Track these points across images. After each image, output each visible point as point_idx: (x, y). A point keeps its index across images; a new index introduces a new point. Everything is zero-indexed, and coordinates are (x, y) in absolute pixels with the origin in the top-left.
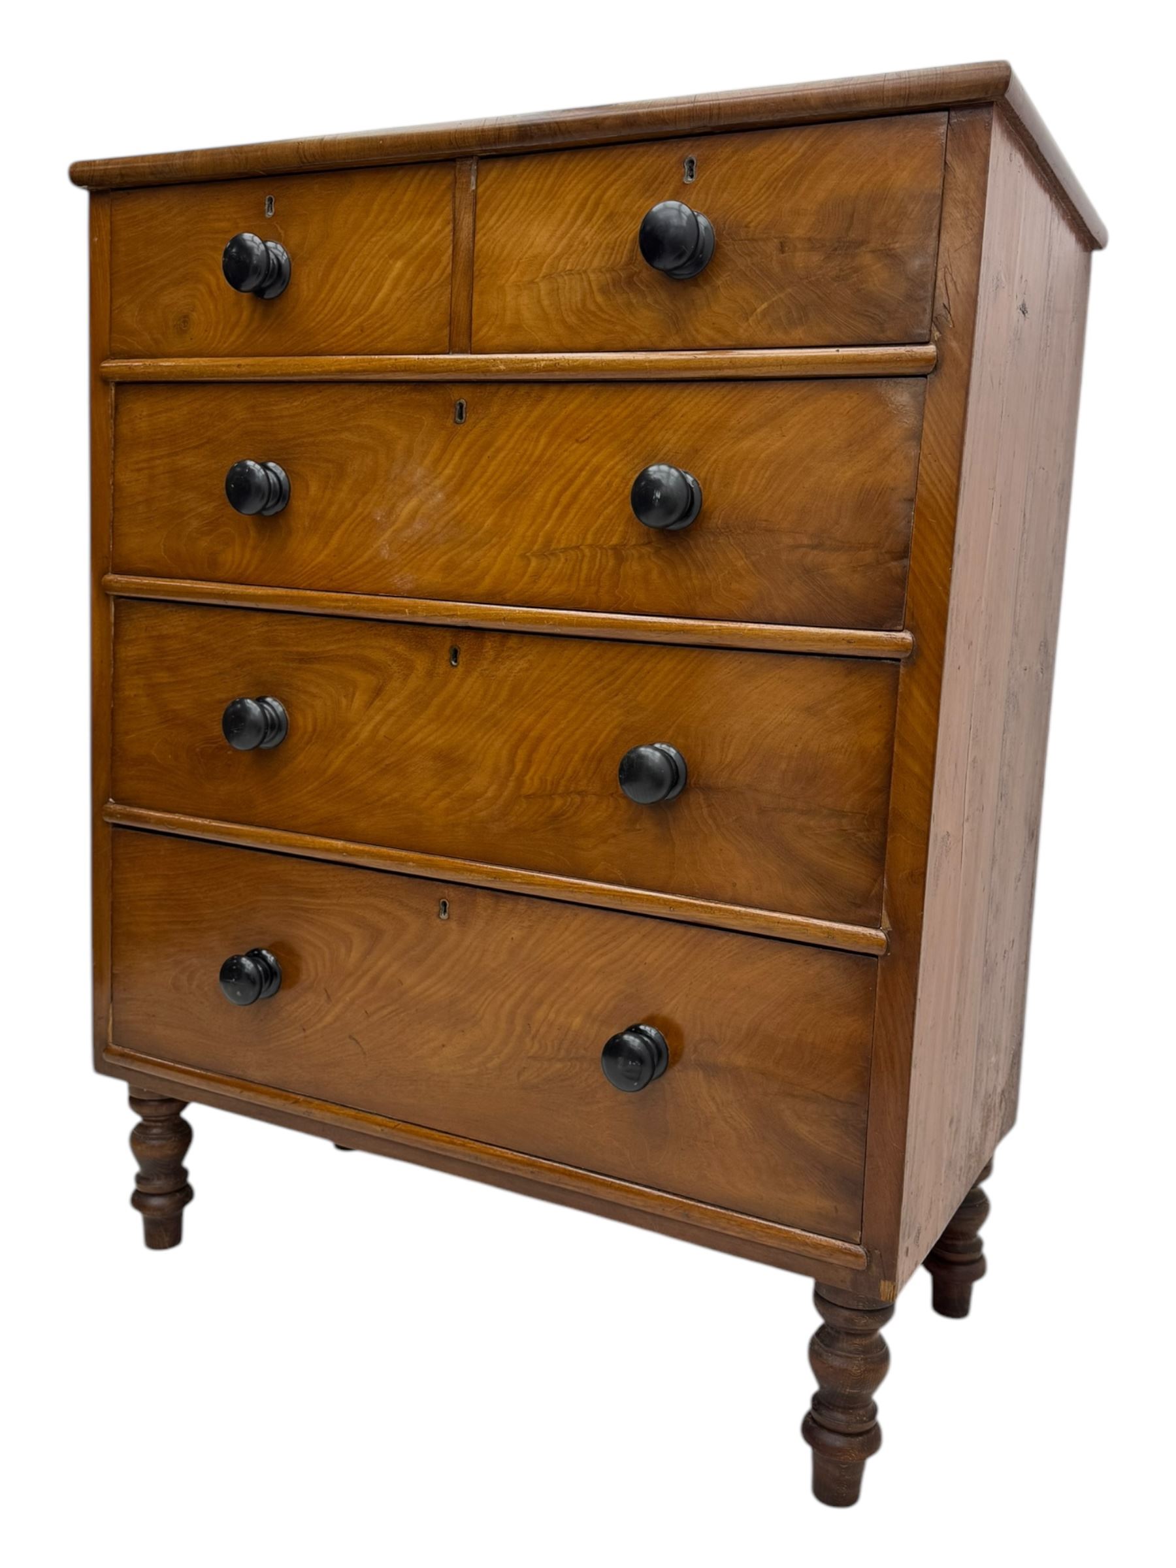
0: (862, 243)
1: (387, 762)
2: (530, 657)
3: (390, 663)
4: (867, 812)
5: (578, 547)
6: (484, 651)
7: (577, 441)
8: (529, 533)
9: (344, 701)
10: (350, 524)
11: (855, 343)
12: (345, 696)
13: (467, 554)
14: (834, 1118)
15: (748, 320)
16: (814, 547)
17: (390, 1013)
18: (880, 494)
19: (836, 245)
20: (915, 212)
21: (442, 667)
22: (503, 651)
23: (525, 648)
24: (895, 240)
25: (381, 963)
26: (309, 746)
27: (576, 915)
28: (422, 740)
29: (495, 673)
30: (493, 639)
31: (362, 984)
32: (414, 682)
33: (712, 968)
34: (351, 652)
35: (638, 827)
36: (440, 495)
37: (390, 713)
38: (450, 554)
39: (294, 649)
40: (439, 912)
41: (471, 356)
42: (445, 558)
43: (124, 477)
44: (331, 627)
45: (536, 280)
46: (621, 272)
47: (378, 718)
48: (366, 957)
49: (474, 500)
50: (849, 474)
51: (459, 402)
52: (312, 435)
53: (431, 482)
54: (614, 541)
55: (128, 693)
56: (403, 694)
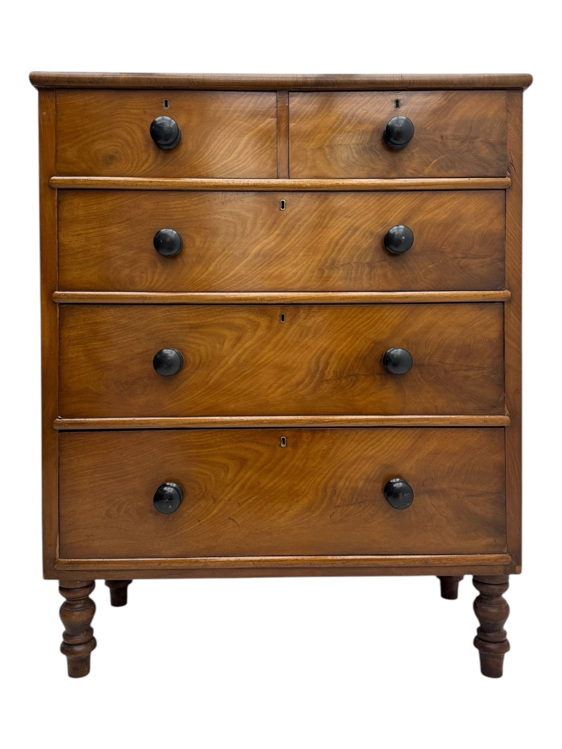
0: (477, 138)
1: (246, 373)
2: (325, 315)
3: (245, 324)
4: (495, 367)
5: (349, 263)
6: (299, 314)
7: (346, 217)
8: (323, 258)
9: (218, 346)
10: (221, 259)
11: (477, 176)
12: (219, 343)
13: (290, 270)
14: (491, 501)
15: (428, 166)
16: (463, 258)
17: (253, 501)
18: (491, 235)
19: (466, 138)
20: (497, 127)
21: (276, 323)
22: (310, 313)
23: (321, 311)
24: (490, 137)
25: (247, 476)
26: (197, 371)
27: (357, 433)
28: (266, 360)
29: (306, 324)
30: (304, 308)
31: (236, 488)
32: (260, 333)
33: (429, 445)
34: (222, 321)
35: (386, 387)
36: (273, 243)
37: (246, 349)
38: (280, 270)
39: (187, 322)
40: (281, 444)
41: (290, 180)
42: (277, 272)
43: (66, 239)
44: (209, 309)
45: (324, 147)
46: (366, 145)
47: (239, 352)
48: (237, 474)
49: (292, 245)
50: (476, 228)
51: (282, 200)
52: (196, 217)
53: (268, 237)
54: (368, 260)
55: (70, 356)
56: (254, 338)
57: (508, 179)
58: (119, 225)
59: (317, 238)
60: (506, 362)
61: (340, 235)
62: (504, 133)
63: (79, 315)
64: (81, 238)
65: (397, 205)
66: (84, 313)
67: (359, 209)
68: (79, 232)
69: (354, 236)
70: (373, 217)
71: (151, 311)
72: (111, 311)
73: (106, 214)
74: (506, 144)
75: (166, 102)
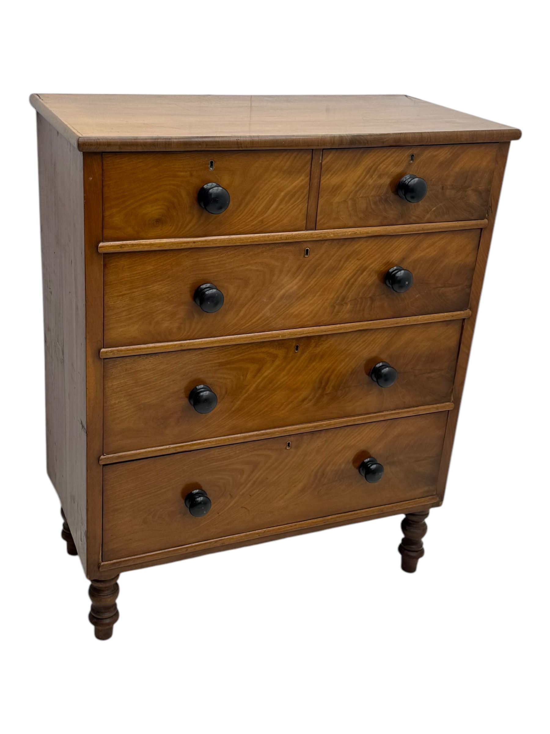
0: (469, 187)
1: (263, 397)
2: (331, 342)
3: (266, 357)
4: (450, 368)
5: (356, 299)
6: (311, 344)
7: (358, 259)
8: (335, 296)
9: (242, 377)
10: (250, 305)
11: (463, 220)
12: (242, 376)
13: (308, 308)
14: (431, 462)
15: (429, 213)
16: (442, 287)
17: (261, 492)
18: (465, 267)
19: (461, 187)
20: (486, 177)
21: (291, 353)
22: (319, 342)
23: (328, 339)
24: (479, 186)
25: (258, 474)
26: (223, 400)
28: (280, 384)
29: (315, 351)
30: (315, 339)
32: (277, 363)
34: (247, 357)
35: (371, 393)
36: (295, 287)
37: (265, 377)
38: (300, 310)
39: (217, 361)
40: (286, 447)
41: (316, 231)
42: (296, 312)
43: (111, 300)
44: (236, 349)
45: (347, 200)
46: (382, 197)
47: (259, 380)
48: (250, 475)
49: (312, 287)
50: (455, 262)
51: (306, 249)
52: (231, 269)
53: (292, 282)
54: (370, 295)
55: (113, 402)
56: (272, 368)
57: (486, 220)
58: (161, 282)
59: (332, 280)
60: (458, 364)
61: (351, 275)
62: (490, 182)
63: (122, 366)
64: (125, 298)
65: (399, 246)
66: (126, 364)
67: (368, 252)
68: (123, 293)
69: (362, 276)
70: (379, 258)
71: (186, 355)
72: (150, 360)
73: (149, 274)
74: (490, 191)
75: (212, 163)
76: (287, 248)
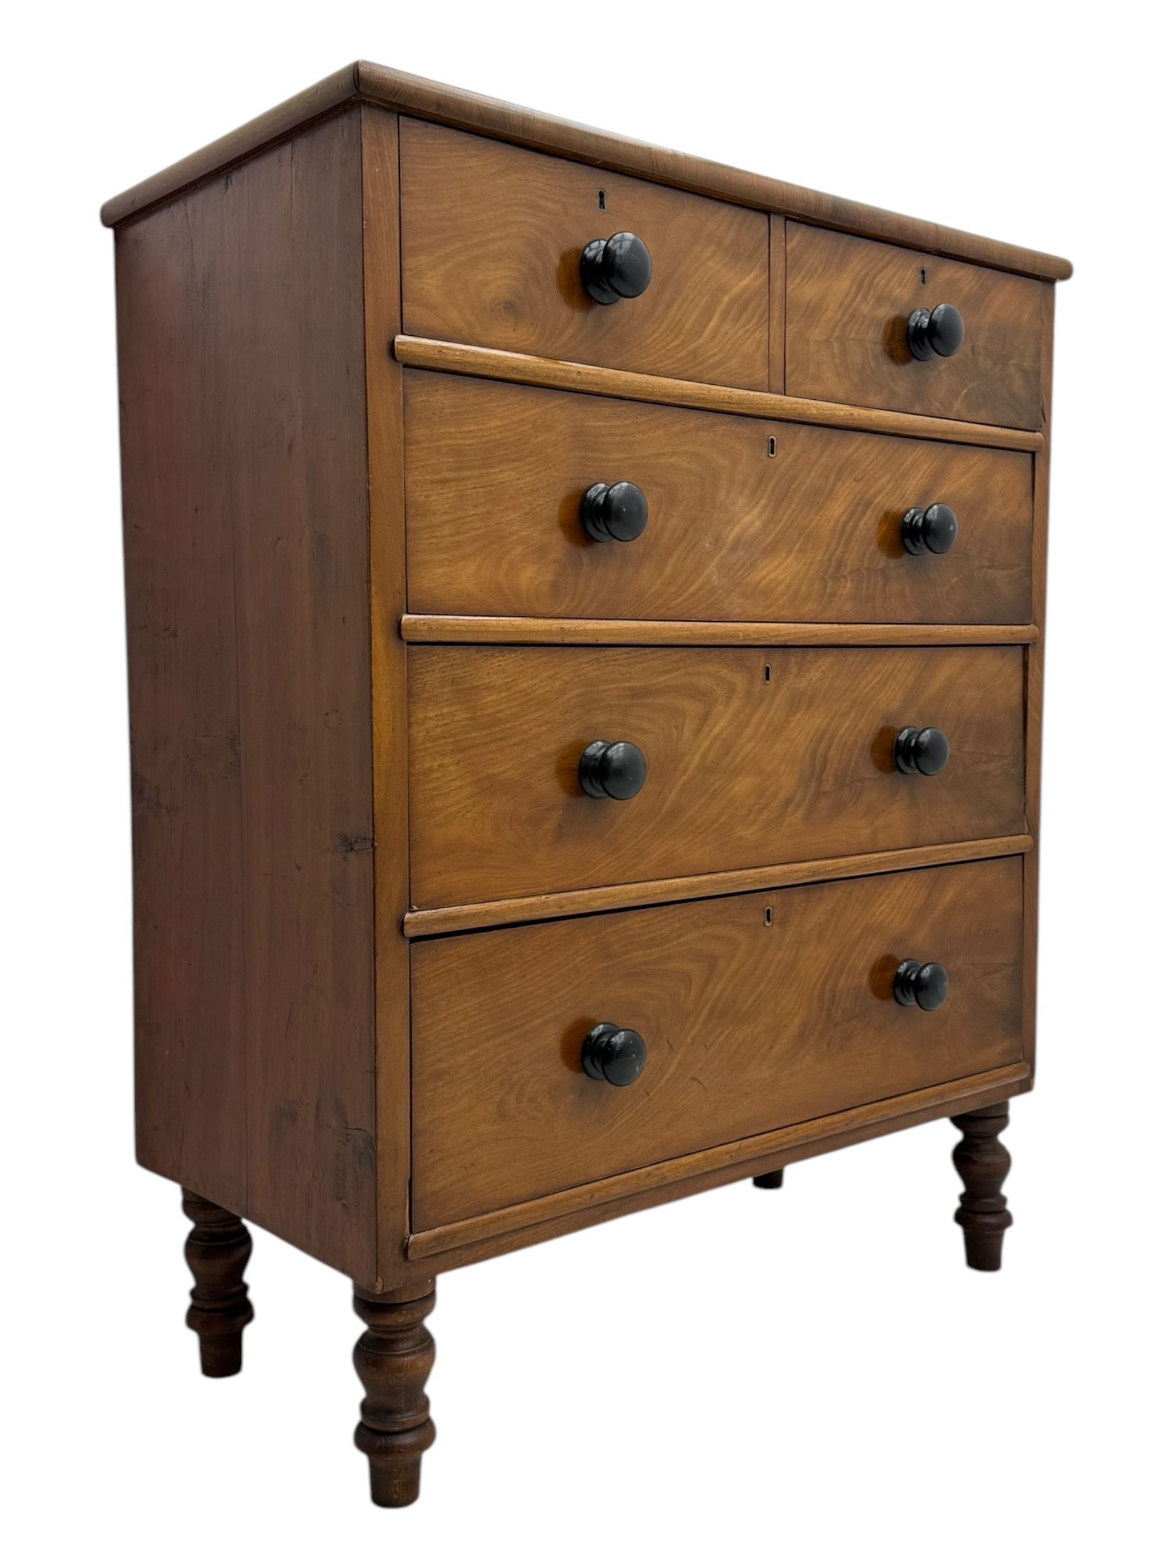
0: (1010, 358)
1: (714, 788)
3: (715, 688)
4: (1016, 754)
5: (859, 570)
6: (790, 666)
7: (855, 480)
8: (826, 558)
9: (674, 732)
10: (682, 552)
12: (675, 728)
13: (782, 578)
14: (1008, 978)
15: (957, 398)
16: (990, 567)
17: (726, 1038)
18: (1017, 530)
19: (999, 356)
20: (1031, 344)
21: (758, 685)
22: (804, 664)
24: (1024, 360)
25: (719, 988)
27: (863, 885)
28: (745, 756)
29: (798, 686)
32: (735, 704)
33: (945, 895)
34: (680, 681)
35: (898, 799)
36: (758, 523)
37: (716, 738)
38: (768, 579)
39: (627, 684)
40: (765, 920)
41: (785, 397)
42: (764, 583)
43: (419, 489)
44: (661, 657)
45: (831, 340)
46: (886, 346)
47: (706, 744)
48: (704, 990)
49: (785, 528)
50: (1004, 516)
51: (771, 437)
52: (643, 458)
53: (750, 511)
54: (882, 565)
55: (427, 765)
56: (728, 716)
57: (1039, 435)
58: (517, 463)
59: (818, 518)
60: (1028, 747)
61: (847, 514)
62: (1037, 356)
63: (443, 670)
64: (448, 490)
65: (917, 463)
66: (453, 665)
67: (871, 466)
68: (443, 476)
69: (864, 520)
70: (889, 483)
72: (500, 661)
73: (493, 438)
74: (1037, 374)
75: (602, 195)
76: (738, 430)
